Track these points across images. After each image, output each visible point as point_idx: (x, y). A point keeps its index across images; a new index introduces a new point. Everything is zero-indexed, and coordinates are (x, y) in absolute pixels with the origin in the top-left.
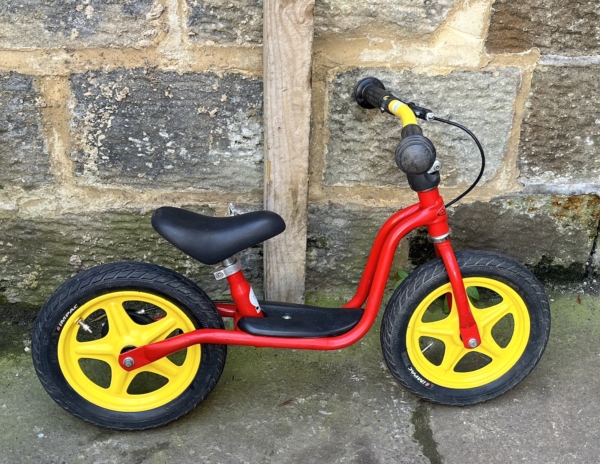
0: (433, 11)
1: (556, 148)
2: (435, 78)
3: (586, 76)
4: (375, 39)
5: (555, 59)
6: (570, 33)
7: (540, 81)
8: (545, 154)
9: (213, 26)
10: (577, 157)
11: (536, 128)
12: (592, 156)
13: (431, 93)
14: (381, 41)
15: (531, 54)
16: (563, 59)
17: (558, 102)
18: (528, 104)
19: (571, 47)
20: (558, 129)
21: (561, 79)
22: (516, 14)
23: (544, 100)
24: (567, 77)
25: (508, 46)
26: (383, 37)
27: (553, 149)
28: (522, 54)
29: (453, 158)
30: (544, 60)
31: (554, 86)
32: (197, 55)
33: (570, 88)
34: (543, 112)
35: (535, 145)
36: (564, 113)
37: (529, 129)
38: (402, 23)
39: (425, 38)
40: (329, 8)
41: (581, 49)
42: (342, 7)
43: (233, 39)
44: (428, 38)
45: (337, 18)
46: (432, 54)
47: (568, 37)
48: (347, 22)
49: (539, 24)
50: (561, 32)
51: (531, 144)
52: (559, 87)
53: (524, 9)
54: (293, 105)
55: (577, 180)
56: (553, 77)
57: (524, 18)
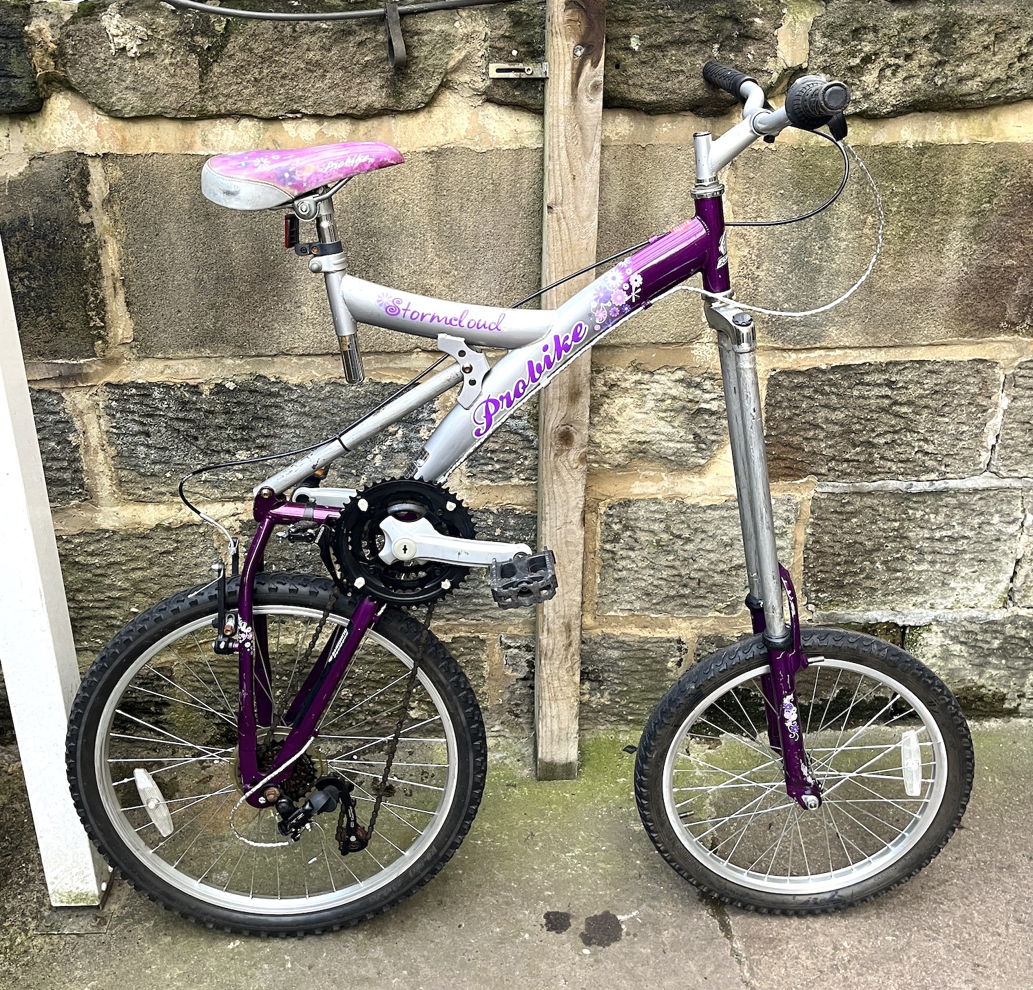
0: (703, 446)
1: (845, 574)
2: (710, 507)
3: (868, 501)
4: (647, 473)
5: (834, 486)
6: (847, 461)
7: (820, 508)
8: (833, 580)
9: (490, 468)
10: (868, 583)
11: (821, 554)
12: (884, 583)
13: (706, 522)
14: (652, 474)
15: (807, 482)
16: (841, 486)
17: (841, 528)
18: (809, 531)
19: (849, 474)
20: (844, 555)
21: (843, 505)
22: (789, 445)
23: (826, 526)
24: (848, 503)
25: (783, 476)
26: (654, 471)
27: (840, 575)
28: (798, 482)
29: (732, 586)
30: (821, 486)
31: (836, 512)
32: (474, 493)
33: (854, 514)
34: (826, 538)
35: (821, 571)
36: (849, 539)
37: (812, 555)
38: (673, 458)
39: (697, 470)
40: (600, 447)
41: (860, 475)
42: (613, 446)
43: (510, 478)
44: (699, 470)
45: (607, 456)
46: (704, 484)
47: (845, 465)
48: (620, 458)
49: (814, 453)
50: (838, 461)
51: (816, 570)
52: (841, 513)
53: (796, 440)
54: (567, 542)
55: (871, 607)
56: (834, 503)
57: (797, 449)
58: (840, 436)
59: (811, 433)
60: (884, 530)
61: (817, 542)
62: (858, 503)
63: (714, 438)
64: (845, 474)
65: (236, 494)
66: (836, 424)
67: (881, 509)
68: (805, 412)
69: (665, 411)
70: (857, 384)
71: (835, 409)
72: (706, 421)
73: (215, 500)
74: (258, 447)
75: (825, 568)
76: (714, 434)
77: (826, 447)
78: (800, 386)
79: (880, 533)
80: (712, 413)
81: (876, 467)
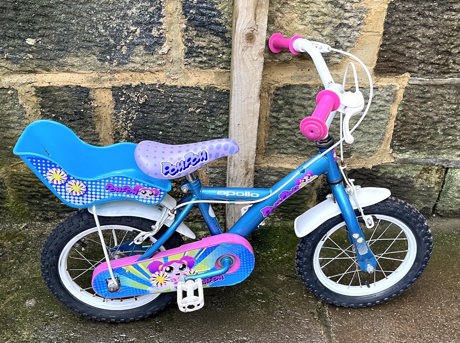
1: (417, 136)
3: (440, 91)
5: (420, 80)
6: (432, 63)
7: (409, 94)
8: (410, 139)
9: (200, 59)
10: (430, 142)
11: (405, 123)
12: (441, 142)
15: (404, 77)
16: (427, 80)
17: (421, 107)
18: (400, 109)
19: (432, 73)
20: (419, 124)
21: (424, 93)
22: (396, 52)
23: (411, 106)
24: (428, 92)
25: (389, 72)
27: (415, 136)
28: (398, 77)
30: (413, 80)
31: (419, 97)
33: (429, 99)
34: (410, 113)
35: (404, 134)
36: (424, 115)
37: (400, 124)
39: (335, 66)
41: (438, 74)
43: (213, 67)
44: (337, 66)
46: (338, 76)
47: (430, 67)
49: (412, 58)
50: (426, 63)
51: (401, 133)
52: (422, 98)
53: (401, 48)
54: (248, 110)
55: (430, 157)
56: (418, 92)
57: (401, 54)
58: (430, 47)
59: (412, 44)
60: (447, 110)
61: (404, 116)
62: (433, 91)
63: (348, 44)
64: (429, 73)
65: (29, 69)
66: (429, 38)
67: (447, 97)
68: (410, 29)
69: (318, 24)
70: (447, 10)
71: (430, 27)
72: (344, 32)
73: (16, 72)
74: (40, 36)
75: (407, 132)
76: (349, 42)
77: (420, 54)
78: (410, 10)
79: (444, 112)
80: (350, 27)
81: (449, 69)
